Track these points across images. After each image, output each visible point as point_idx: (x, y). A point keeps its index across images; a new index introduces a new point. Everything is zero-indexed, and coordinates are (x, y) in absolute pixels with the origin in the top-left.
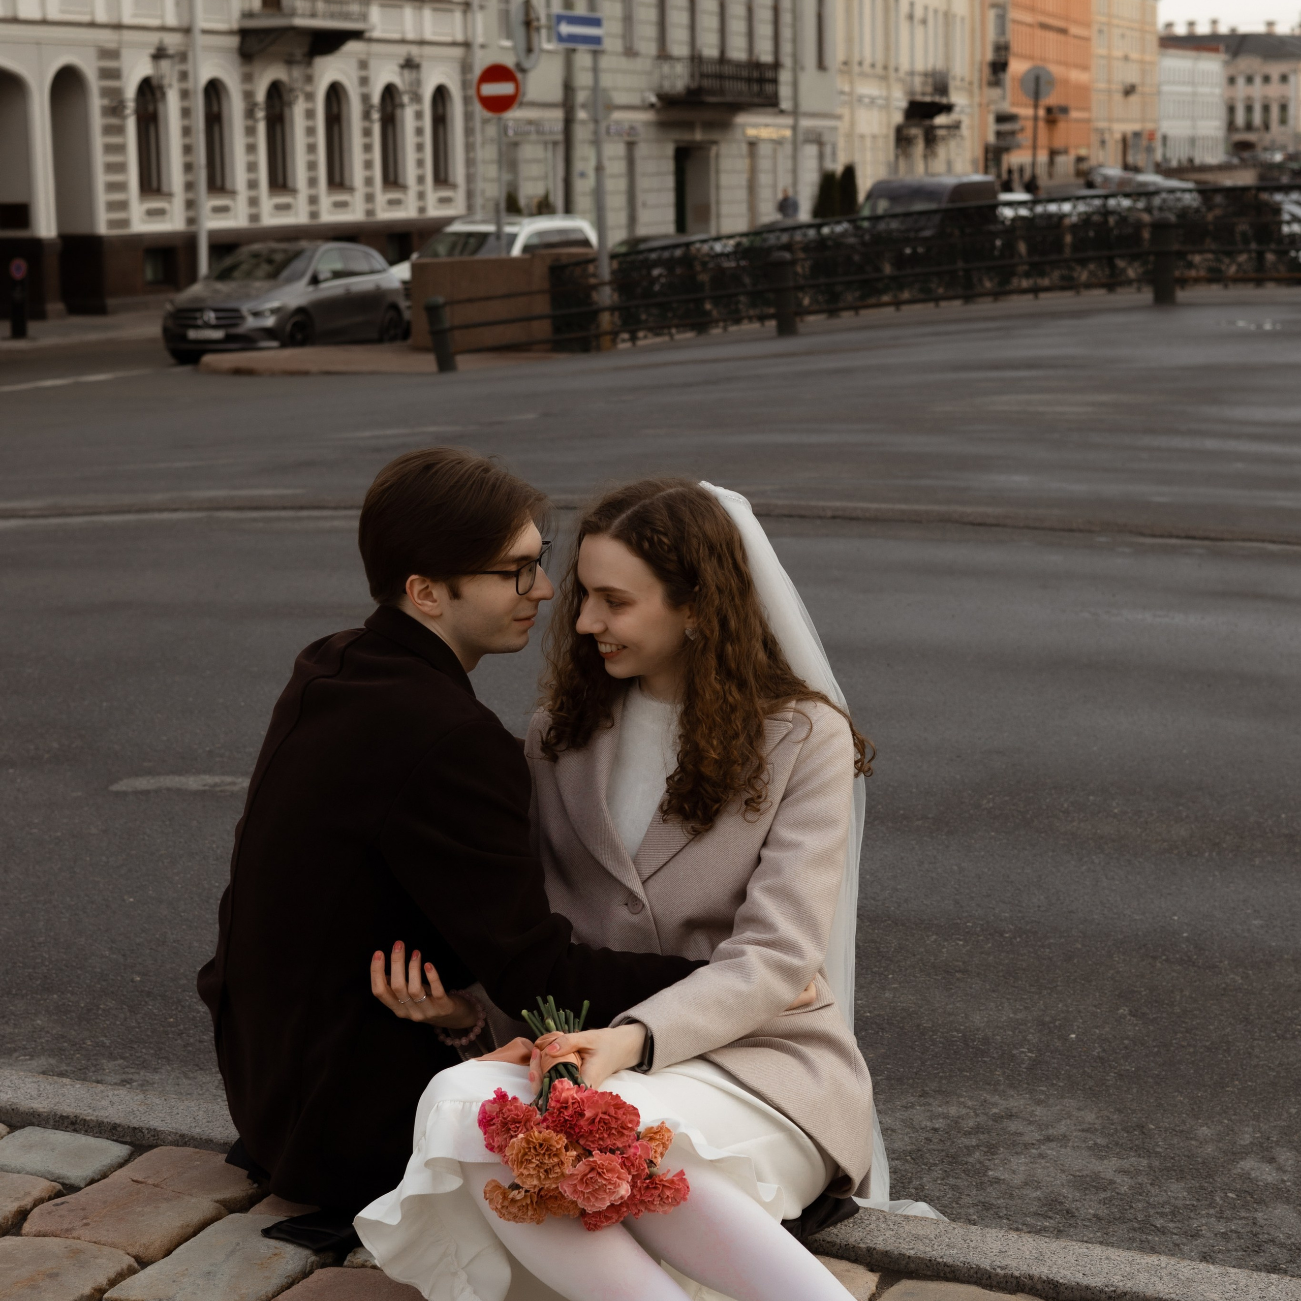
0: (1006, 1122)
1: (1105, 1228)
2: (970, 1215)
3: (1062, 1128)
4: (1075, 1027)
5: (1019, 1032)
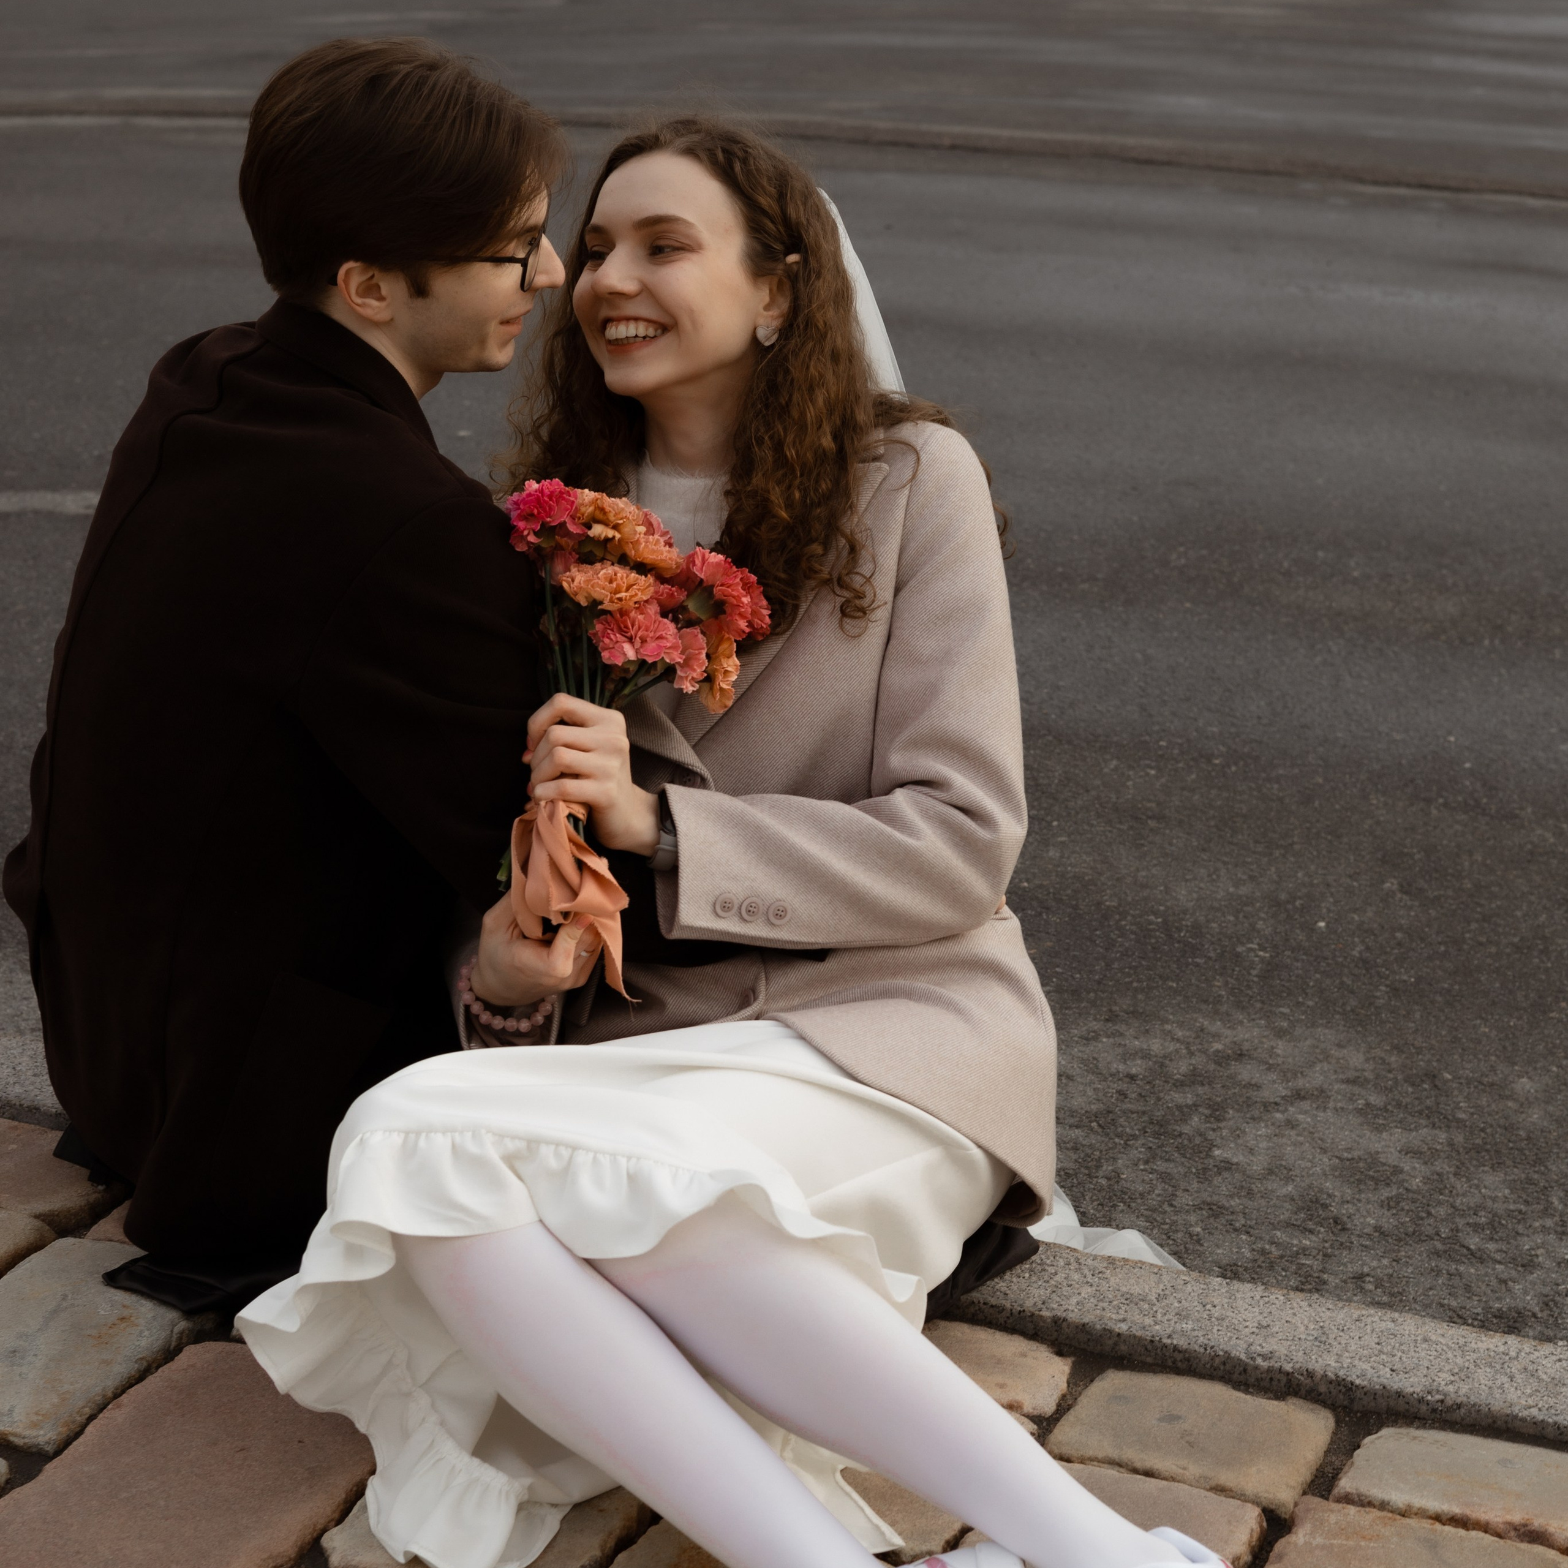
0: (1235, 1066)
1: (1394, 1251)
2: (1191, 1225)
3: (1316, 1078)
4: (1324, 910)
5: (1245, 917)
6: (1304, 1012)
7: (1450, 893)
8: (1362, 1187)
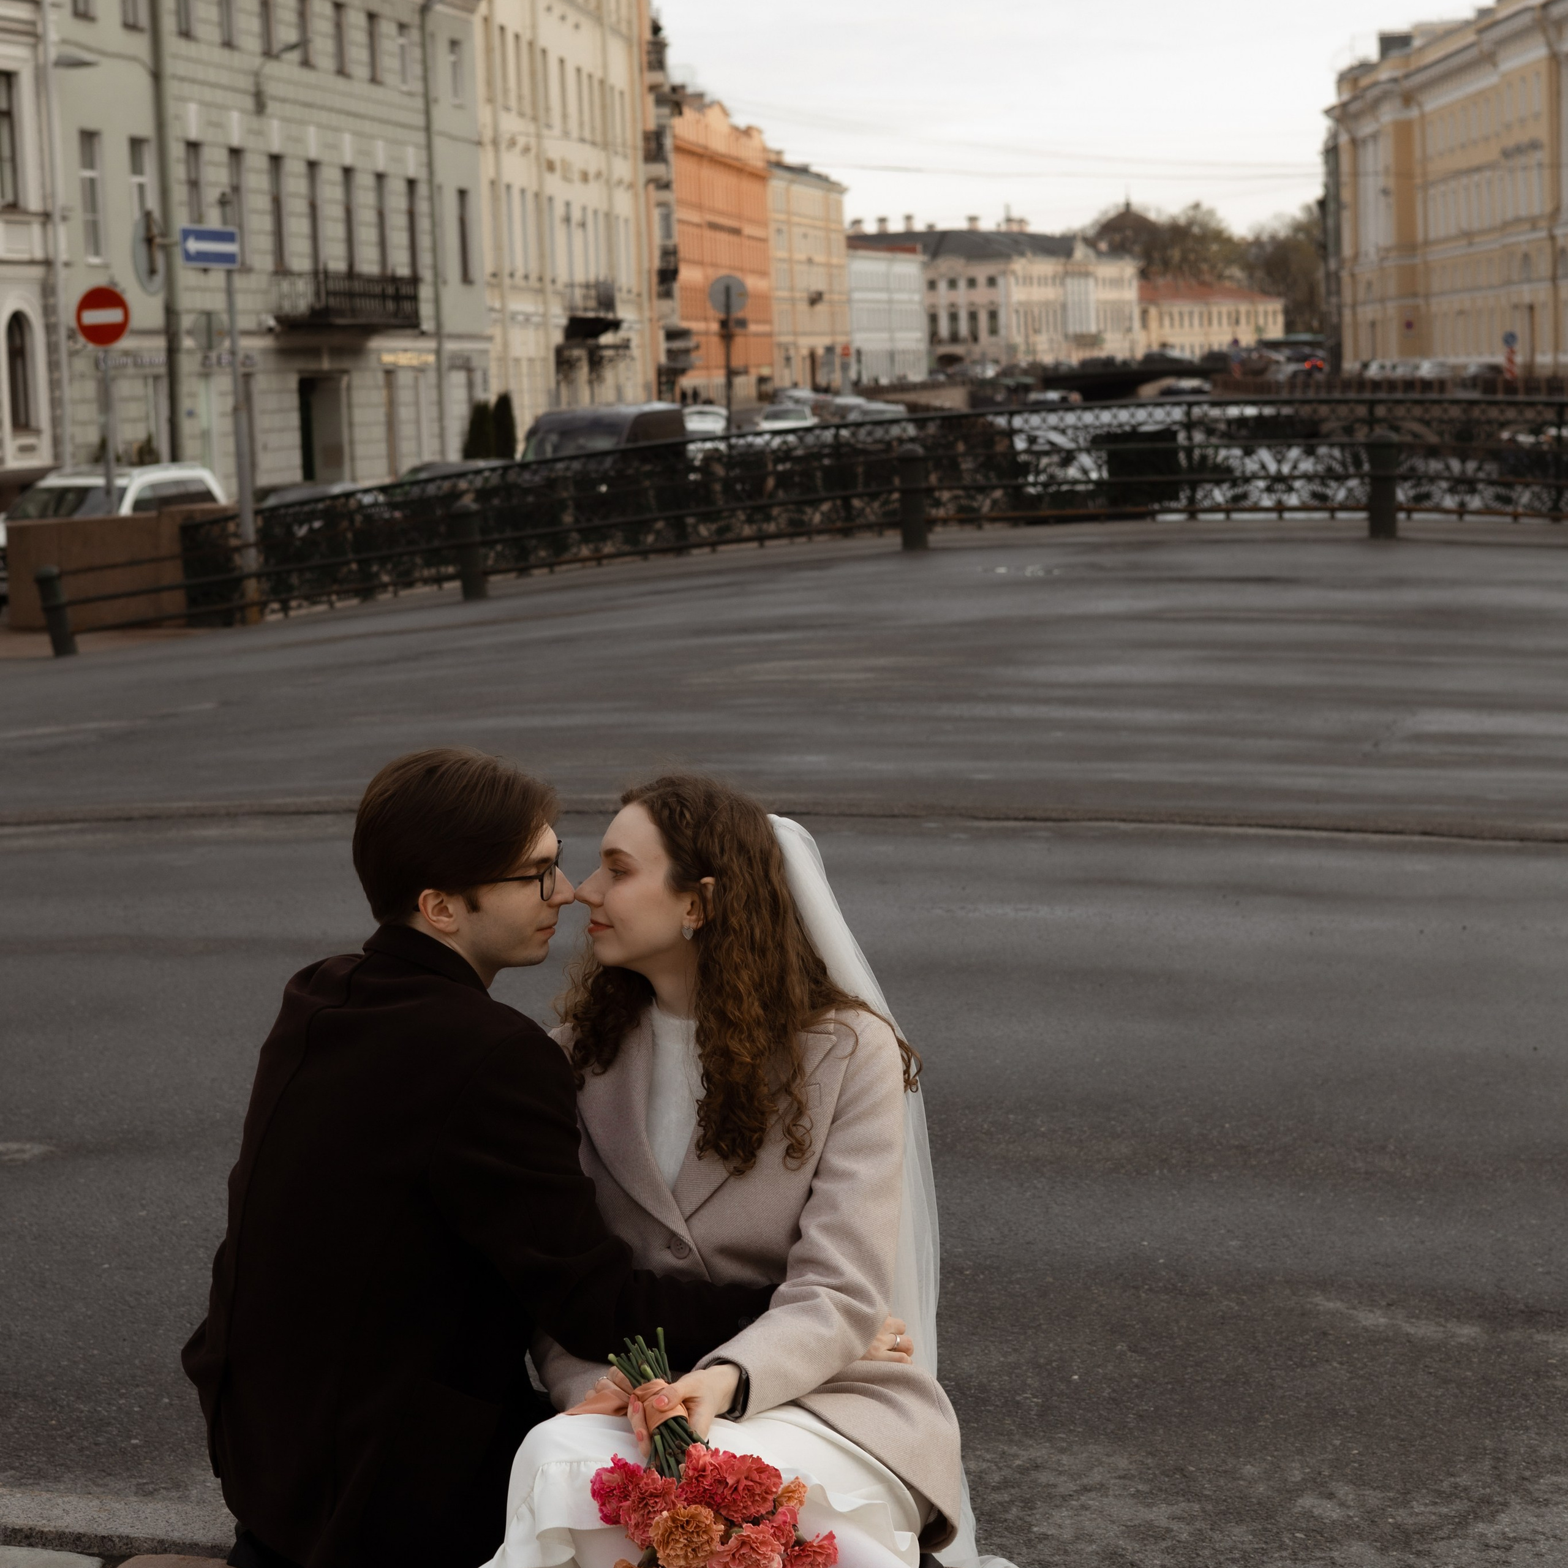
4: (1075, 1368)
5: (1017, 1377)
6: (1076, 1436)
7: (1167, 1349)
8: (1146, 1542)
